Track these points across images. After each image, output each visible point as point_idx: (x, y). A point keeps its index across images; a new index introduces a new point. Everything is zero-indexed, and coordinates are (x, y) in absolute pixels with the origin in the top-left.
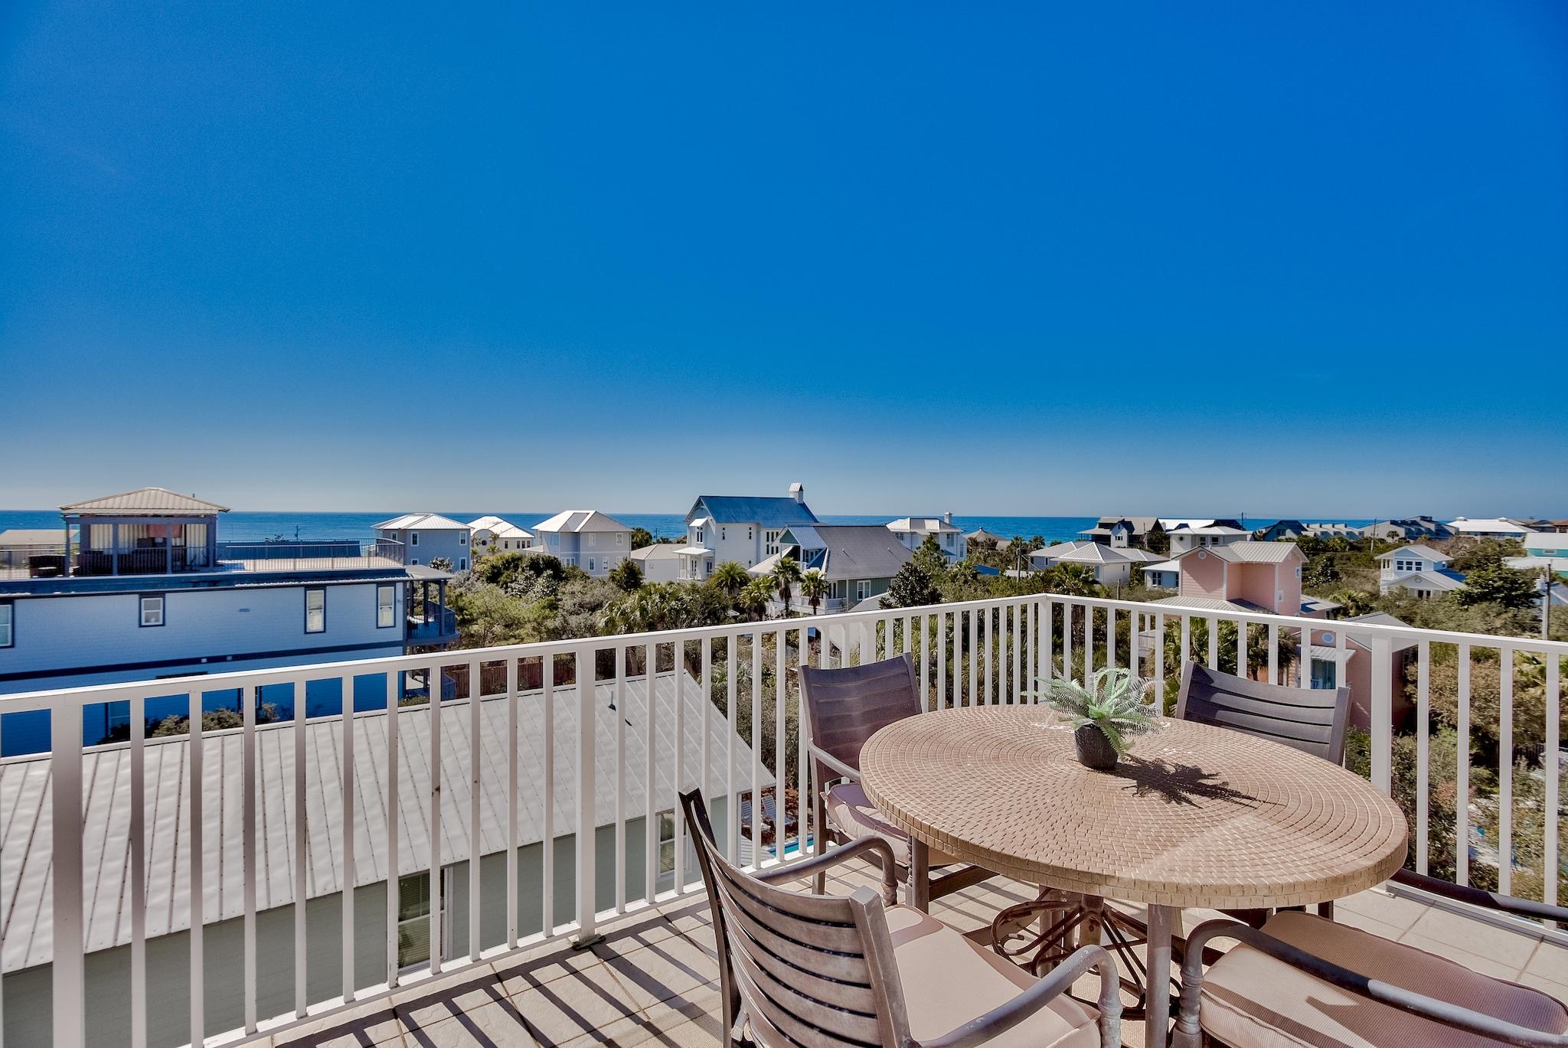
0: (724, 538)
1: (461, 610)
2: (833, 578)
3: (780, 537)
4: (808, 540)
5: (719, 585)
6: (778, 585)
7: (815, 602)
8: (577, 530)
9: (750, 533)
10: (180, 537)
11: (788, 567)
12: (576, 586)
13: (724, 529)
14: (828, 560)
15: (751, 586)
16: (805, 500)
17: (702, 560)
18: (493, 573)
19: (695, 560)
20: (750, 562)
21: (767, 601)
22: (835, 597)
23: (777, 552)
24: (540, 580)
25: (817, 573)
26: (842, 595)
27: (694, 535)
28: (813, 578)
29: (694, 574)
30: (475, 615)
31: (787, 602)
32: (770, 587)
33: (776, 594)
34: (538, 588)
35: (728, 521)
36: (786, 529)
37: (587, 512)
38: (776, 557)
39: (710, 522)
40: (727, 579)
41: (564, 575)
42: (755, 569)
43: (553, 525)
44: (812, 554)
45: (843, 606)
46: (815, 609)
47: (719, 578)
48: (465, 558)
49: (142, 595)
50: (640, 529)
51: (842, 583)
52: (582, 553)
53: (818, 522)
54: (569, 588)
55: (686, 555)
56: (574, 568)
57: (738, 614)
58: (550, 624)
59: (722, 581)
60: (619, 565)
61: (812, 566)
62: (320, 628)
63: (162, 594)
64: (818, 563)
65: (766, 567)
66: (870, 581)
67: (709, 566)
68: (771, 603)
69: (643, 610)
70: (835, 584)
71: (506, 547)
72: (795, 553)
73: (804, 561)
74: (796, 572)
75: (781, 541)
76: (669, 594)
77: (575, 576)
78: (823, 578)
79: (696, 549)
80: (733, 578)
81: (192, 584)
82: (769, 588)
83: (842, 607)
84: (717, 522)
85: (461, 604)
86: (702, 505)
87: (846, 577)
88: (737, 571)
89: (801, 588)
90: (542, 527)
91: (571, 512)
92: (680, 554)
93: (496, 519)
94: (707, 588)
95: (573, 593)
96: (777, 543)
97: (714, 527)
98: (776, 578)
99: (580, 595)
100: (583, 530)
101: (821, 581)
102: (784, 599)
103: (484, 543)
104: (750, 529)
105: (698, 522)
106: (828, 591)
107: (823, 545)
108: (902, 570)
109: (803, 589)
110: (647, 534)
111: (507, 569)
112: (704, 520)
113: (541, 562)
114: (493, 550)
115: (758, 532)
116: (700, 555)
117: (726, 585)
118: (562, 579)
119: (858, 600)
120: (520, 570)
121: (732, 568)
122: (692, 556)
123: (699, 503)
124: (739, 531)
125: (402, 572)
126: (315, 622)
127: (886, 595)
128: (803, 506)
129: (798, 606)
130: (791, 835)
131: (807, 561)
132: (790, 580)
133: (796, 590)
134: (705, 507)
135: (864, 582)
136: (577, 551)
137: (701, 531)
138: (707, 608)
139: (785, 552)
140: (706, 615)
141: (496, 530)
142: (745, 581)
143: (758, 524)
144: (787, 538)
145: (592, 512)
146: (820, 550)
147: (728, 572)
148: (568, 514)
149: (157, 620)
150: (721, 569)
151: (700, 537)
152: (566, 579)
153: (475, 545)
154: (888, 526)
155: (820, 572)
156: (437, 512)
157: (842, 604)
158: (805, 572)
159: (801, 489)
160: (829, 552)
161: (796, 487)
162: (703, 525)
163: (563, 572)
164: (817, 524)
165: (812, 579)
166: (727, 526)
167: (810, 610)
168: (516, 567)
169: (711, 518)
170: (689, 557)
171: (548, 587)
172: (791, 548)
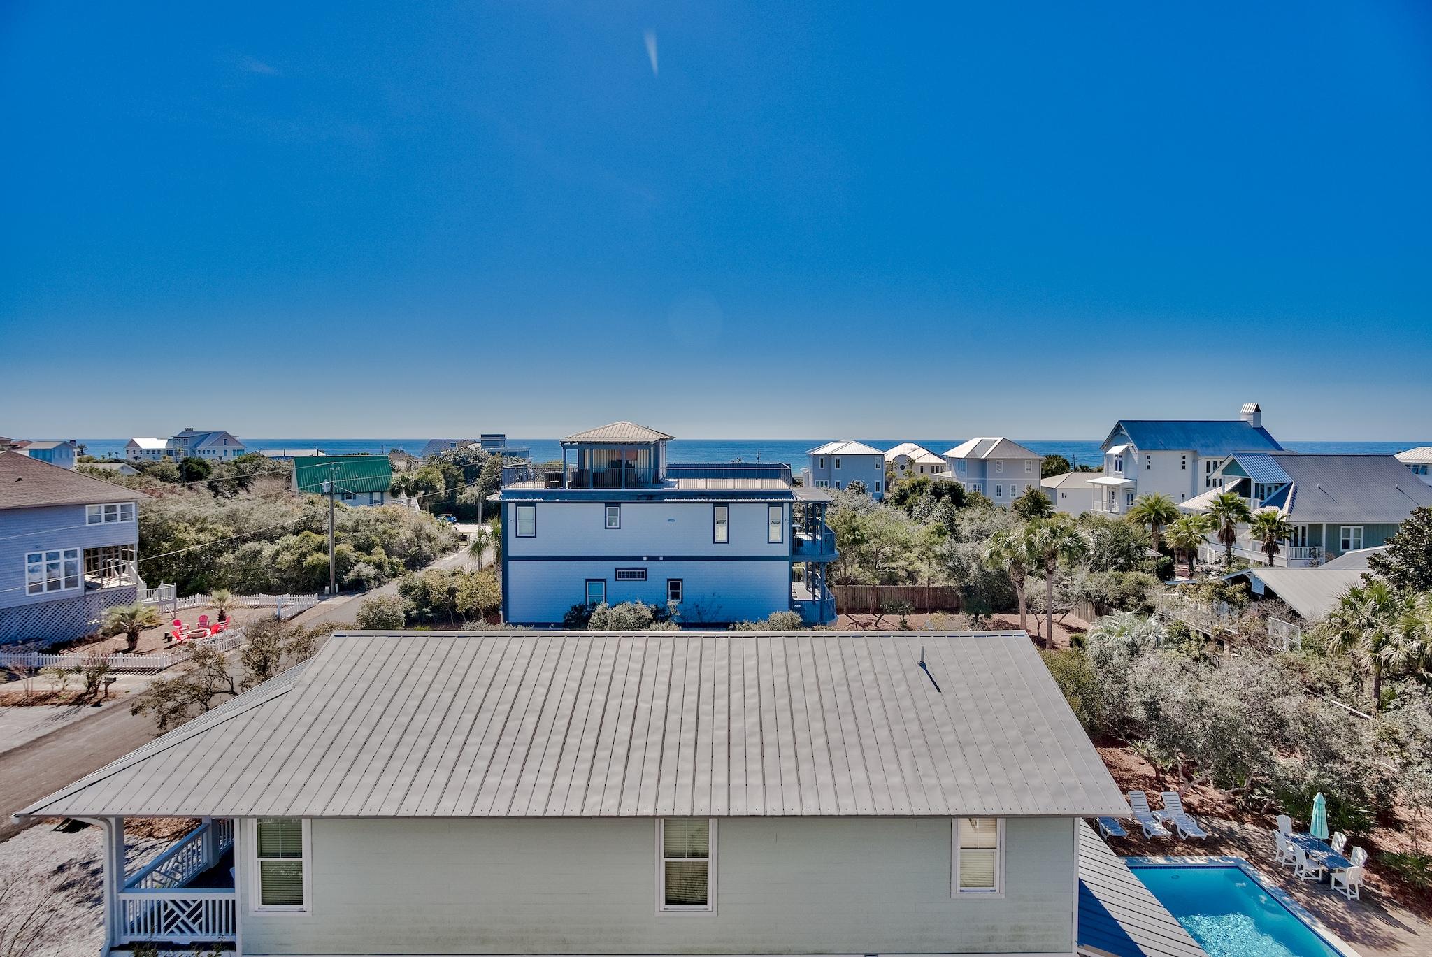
0: (1148, 467)
1: (853, 530)
2: (1301, 519)
3: (1222, 467)
4: (1263, 471)
5: (1140, 521)
6: (1215, 525)
7: (1271, 549)
8: (984, 457)
9: (1184, 462)
10: (637, 459)
11: (1232, 504)
12: (976, 513)
13: (1149, 457)
14: (1293, 499)
15: (1178, 524)
16: (1265, 423)
17: (1121, 490)
18: (900, 496)
19: (1113, 491)
20: (1183, 496)
21: (1200, 543)
22: (1303, 544)
23: (1220, 485)
24: (939, 505)
25: (1276, 513)
26: (1315, 541)
27: (1112, 464)
28: (1269, 520)
29: (1111, 506)
30: (865, 536)
31: (1229, 547)
32: (1205, 526)
33: (1213, 535)
34: (936, 512)
35: (1154, 448)
36: (1231, 458)
37: (996, 439)
38: (1219, 490)
39: (1131, 448)
40: (1150, 514)
41: (965, 501)
42: (1189, 504)
43: (961, 452)
44: (1269, 489)
45: (1315, 557)
46: (1271, 557)
47: (1141, 512)
48: (880, 481)
49: (607, 504)
50: (1057, 456)
51: (1316, 528)
52: (988, 479)
53: (1283, 450)
54: (968, 514)
55: (1102, 485)
56: (976, 495)
57: (1161, 555)
58: (938, 550)
59: (1144, 516)
60: (1022, 493)
61: (1269, 503)
62: (725, 539)
63: (618, 504)
64: (1279, 502)
65: (1202, 502)
66: (1362, 528)
67: (1130, 498)
68: (1205, 545)
69: (1030, 544)
70: (1304, 529)
71: (922, 472)
72: (1243, 488)
73: (1256, 497)
74: (1242, 512)
75: (1224, 472)
76: (1062, 529)
77: (977, 503)
78: (1284, 520)
79: (1113, 479)
80: (1158, 513)
81: (636, 498)
82: (1203, 527)
83: (1314, 561)
84: (1140, 449)
85: (855, 525)
86: (1122, 430)
87: (1323, 520)
88: (1164, 506)
89: (1251, 531)
90: (951, 453)
91: (979, 439)
92: (1094, 483)
93: (914, 446)
94: (1119, 524)
95: (972, 519)
96: (1217, 475)
97: (1135, 455)
98: (1214, 516)
99: (978, 521)
100: (990, 457)
101: (1280, 523)
102: (1225, 543)
103: (902, 468)
104: (1184, 457)
105: (1116, 450)
106: (1293, 538)
107: (1287, 479)
108: (1411, 518)
109: (1254, 531)
110: (1064, 461)
111: (913, 492)
112: (1124, 447)
113: (944, 487)
114: (909, 474)
115: (1195, 462)
116: (1118, 486)
117: (1149, 520)
118: (963, 505)
119: (1342, 550)
120: (924, 494)
121: (1157, 501)
122: (1109, 486)
123: (1118, 429)
124: (1168, 460)
125: (787, 494)
126: (721, 534)
127: (1382, 549)
128: (1261, 430)
129: (1248, 552)
130: (1202, 851)
131: (1262, 498)
132: (1234, 520)
133: (1244, 534)
134: (1125, 432)
135: (1352, 528)
136: (983, 477)
137: (1121, 459)
138: (1117, 546)
139: (1230, 486)
140: (1116, 554)
141: (913, 456)
142: (1171, 517)
143: (1195, 452)
144: (1232, 469)
145: (1000, 439)
146: (1282, 485)
147: (1152, 506)
148: (976, 441)
149: (616, 525)
150: (1144, 503)
151: (1118, 467)
152: (968, 505)
153: (894, 469)
154: (1397, 456)
155: (1281, 513)
156: (859, 439)
157: (1315, 555)
158: (1256, 509)
159: (1258, 409)
160: (1296, 488)
161: (1250, 408)
162: (1122, 452)
163: (965, 498)
164: (1280, 453)
165: (1267, 521)
166: (1153, 454)
167: (1264, 558)
168: (921, 491)
169: (1133, 444)
170: (1105, 487)
171: (945, 513)
172: (1238, 481)
